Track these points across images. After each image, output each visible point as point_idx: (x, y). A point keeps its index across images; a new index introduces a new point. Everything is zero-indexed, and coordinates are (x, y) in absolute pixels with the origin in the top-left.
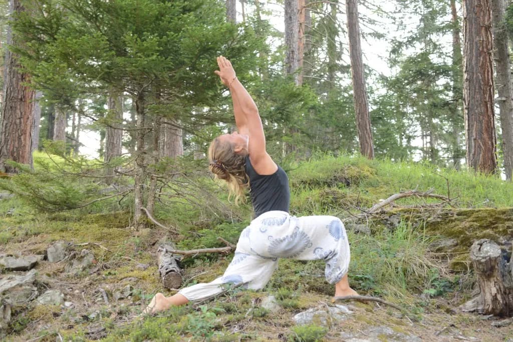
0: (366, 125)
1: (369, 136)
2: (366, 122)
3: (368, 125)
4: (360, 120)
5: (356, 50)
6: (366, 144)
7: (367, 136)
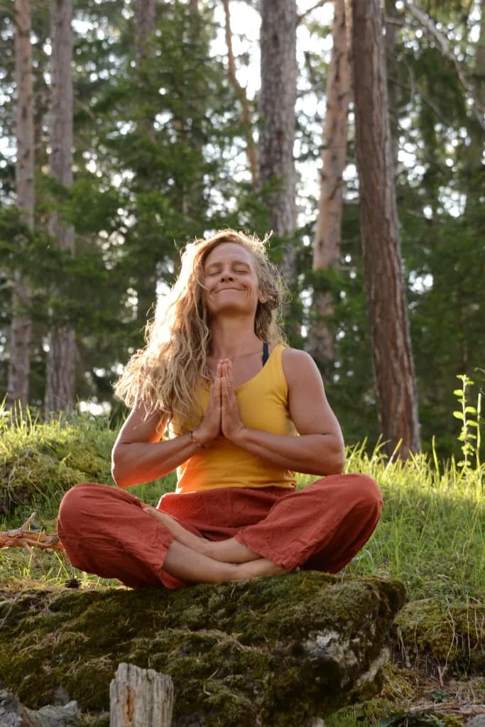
0: (394, 333)
1: (403, 368)
2: (394, 326)
3: (400, 334)
4: (378, 320)
5: (372, 125)
6: (394, 389)
7: (396, 365)
